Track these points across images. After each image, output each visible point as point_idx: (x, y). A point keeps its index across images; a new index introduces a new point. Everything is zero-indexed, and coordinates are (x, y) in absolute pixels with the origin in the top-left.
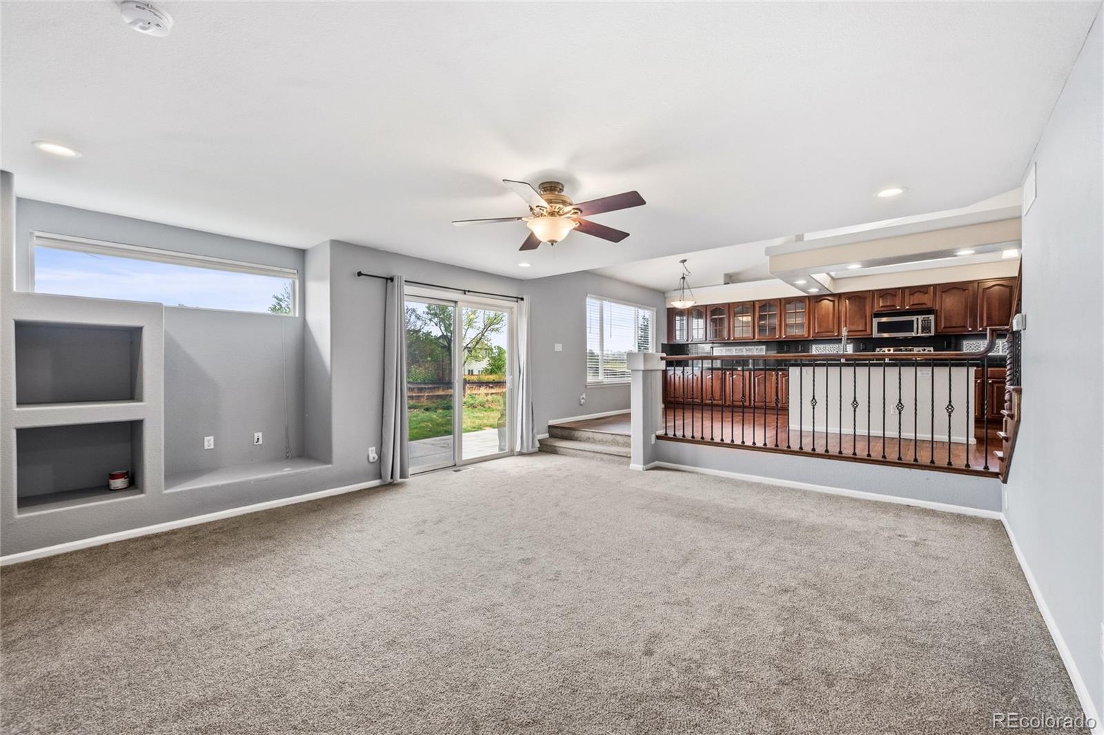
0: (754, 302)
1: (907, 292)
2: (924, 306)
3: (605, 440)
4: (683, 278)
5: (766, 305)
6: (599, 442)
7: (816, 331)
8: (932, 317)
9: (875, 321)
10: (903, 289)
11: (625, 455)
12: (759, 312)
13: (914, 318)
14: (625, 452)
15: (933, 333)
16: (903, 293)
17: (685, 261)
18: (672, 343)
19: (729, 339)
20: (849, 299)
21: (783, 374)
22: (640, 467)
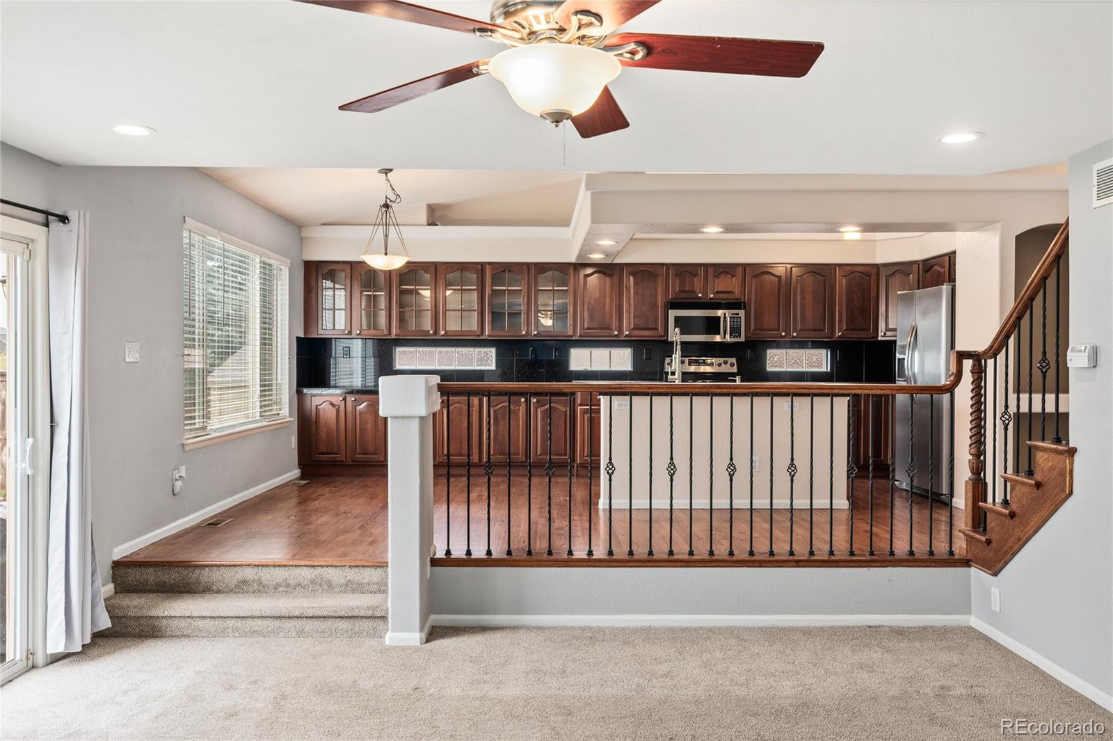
0: (483, 265)
1: (710, 270)
2: (730, 296)
3: (292, 582)
4: (386, 206)
5: (504, 270)
6: (276, 587)
7: (586, 327)
8: (742, 313)
9: (673, 314)
10: (706, 266)
11: (369, 613)
12: (493, 285)
13: (720, 313)
14: (369, 608)
15: (742, 339)
16: (706, 272)
17: (391, 170)
18: (308, 336)
19: (436, 332)
20: (634, 274)
21: (537, 401)
22: (414, 637)
